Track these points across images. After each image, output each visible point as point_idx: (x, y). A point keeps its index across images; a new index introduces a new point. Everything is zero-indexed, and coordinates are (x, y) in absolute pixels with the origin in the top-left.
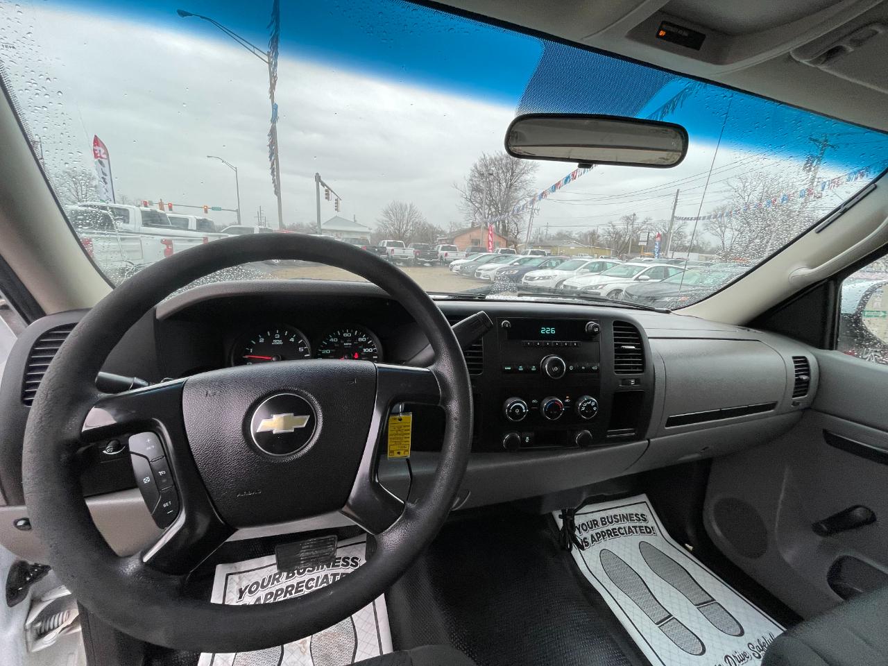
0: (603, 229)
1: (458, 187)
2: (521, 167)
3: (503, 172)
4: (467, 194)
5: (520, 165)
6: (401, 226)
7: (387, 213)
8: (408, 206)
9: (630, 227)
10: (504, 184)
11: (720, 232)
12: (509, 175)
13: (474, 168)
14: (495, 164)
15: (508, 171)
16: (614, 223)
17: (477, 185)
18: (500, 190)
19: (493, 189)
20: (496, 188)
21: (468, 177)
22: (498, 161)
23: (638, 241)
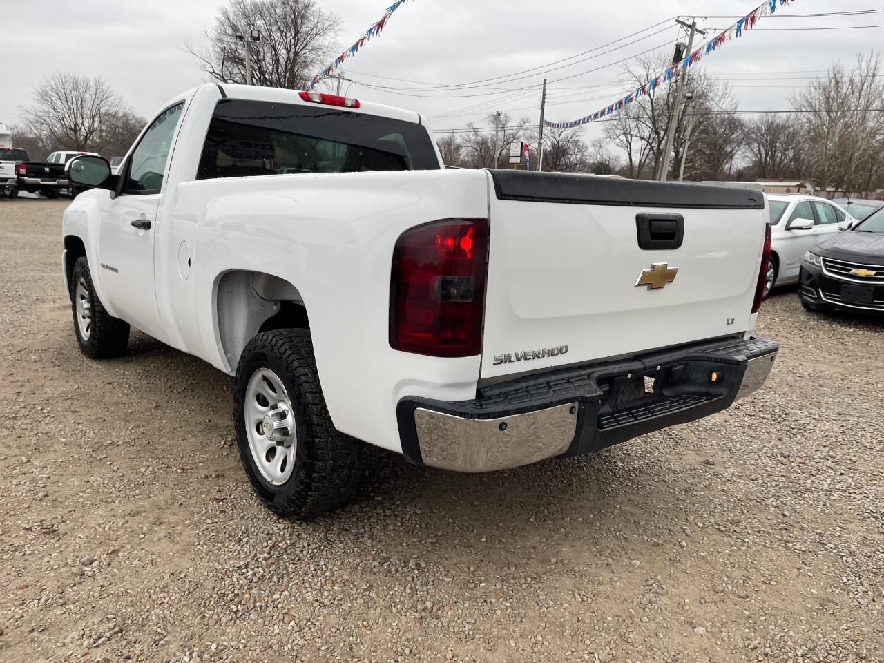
0: (461, 136)
1: (195, 51)
2: (310, 25)
3: (279, 29)
4: (214, 65)
5: (310, 21)
6: (80, 122)
7: (44, 96)
8: (92, 83)
9: (500, 134)
10: (284, 52)
11: (625, 141)
12: (290, 36)
13: (222, 18)
14: (261, 14)
15: (288, 27)
16: (476, 126)
17: (232, 51)
18: (277, 61)
19: (264, 60)
20: (268, 57)
21: (213, 34)
22: (268, 9)
23: (508, 156)
